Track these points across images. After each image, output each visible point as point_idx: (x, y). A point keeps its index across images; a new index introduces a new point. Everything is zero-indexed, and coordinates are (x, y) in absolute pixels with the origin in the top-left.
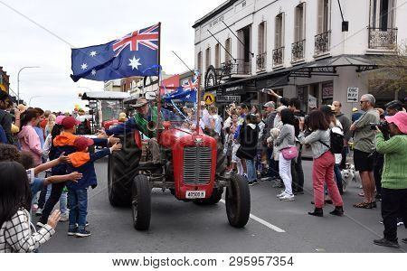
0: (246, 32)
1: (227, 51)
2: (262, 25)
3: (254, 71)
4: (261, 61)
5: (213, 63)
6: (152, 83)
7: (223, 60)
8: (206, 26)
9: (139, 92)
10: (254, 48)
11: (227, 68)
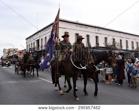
0: (38, 41)
1: (34, 45)
2: (42, 39)
3: (40, 49)
4: (42, 47)
5: (30, 47)
6: (16, 52)
7: (33, 47)
8: (29, 39)
9: (12, 54)
10: (40, 44)
11: (34, 49)
